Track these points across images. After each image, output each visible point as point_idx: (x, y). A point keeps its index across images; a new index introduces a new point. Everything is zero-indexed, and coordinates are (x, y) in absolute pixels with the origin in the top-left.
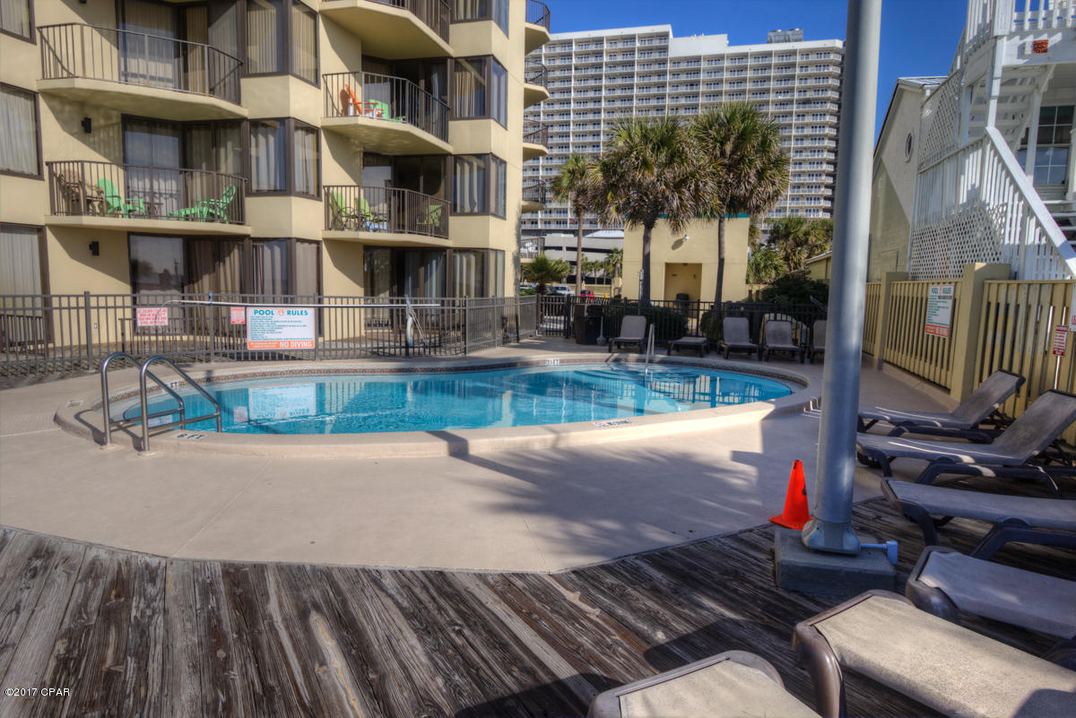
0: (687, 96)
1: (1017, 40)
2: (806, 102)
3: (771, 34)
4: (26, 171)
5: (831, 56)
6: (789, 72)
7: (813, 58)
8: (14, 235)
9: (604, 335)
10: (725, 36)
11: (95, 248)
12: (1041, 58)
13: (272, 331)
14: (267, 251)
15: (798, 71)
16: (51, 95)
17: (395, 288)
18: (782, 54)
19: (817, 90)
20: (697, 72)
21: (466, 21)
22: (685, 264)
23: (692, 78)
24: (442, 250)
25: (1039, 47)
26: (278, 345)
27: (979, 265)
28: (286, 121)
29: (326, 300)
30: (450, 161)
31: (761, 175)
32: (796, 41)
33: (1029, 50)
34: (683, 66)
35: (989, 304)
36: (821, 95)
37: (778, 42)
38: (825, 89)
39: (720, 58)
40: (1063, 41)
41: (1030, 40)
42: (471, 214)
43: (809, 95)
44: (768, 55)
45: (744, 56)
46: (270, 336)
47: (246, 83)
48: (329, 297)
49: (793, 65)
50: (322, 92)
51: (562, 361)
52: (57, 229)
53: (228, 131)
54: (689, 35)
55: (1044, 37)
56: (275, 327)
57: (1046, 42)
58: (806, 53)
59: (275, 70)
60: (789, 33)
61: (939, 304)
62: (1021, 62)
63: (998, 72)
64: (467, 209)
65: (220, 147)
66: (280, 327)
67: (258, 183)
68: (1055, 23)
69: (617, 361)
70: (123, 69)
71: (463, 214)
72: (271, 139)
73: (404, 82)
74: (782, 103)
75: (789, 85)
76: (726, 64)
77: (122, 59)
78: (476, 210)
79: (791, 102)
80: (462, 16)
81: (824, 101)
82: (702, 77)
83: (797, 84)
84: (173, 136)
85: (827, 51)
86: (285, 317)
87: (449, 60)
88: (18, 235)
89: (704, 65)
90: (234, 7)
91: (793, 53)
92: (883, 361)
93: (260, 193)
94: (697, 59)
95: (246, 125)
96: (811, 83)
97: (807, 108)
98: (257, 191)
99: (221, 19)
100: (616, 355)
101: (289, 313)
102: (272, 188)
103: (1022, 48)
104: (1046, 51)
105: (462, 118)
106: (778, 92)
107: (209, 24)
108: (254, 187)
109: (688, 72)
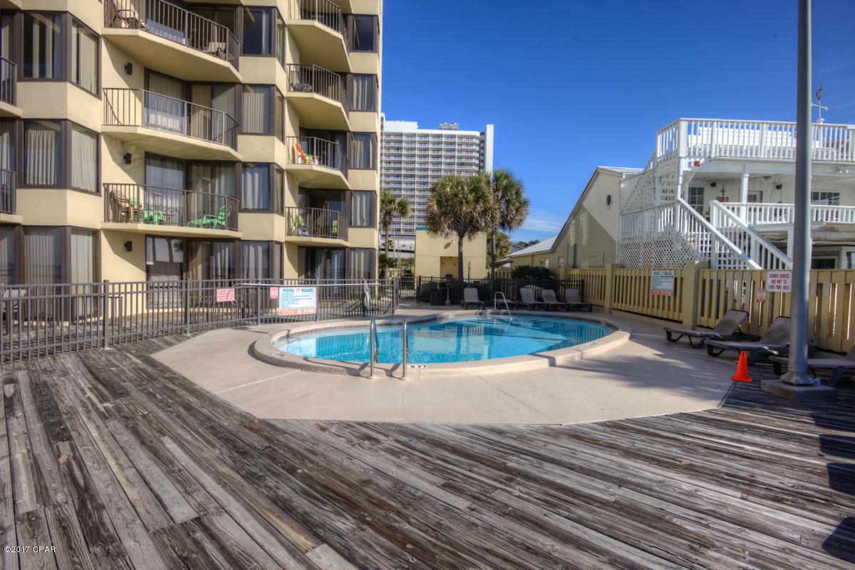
0: (395, 156)
1: (687, 160)
2: (462, 164)
3: (442, 125)
4: (89, 189)
5: (474, 140)
6: (452, 147)
7: (464, 140)
8: (79, 236)
9: (450, 299)
10: (416, 123)
11: (128, 246)
12: (697, 169)
13: (293, 303)
14: (252, 250)
15: (457, 147)
16: (108, 135)
17: (309, 273)
18: (448, 136)
19: (467, 158)
20: (401, 142)
21: (357, 110)
22: (451, 257)
23: (397, 145)
24: (343, 248)
25: (697, 164)
26: (296, 312)
27: (697, 262)
28: (271, 165)
29: (285, 282)
30: (348, 194)
31: (517, 210)
32: (455, 130)
33: (693, 165)
34: (392, 138)
35: (704, 280)
36: (469, 161)
37: (445, 129)
38: (471, 158)
39: (413, 135)
40: (705, 162)
41: (693, 160)
42: (361, 227)
43: (463, 160)
44: (440, 136)
45: (427, 136)
46: (293, 306)
47: (240, 138)
48: (288, 280)
49: (454, 143)
50: (286, 147)
51: (455, 315)
52: (107, 232)
53: (222, 168)
54: (395, 120)
55: (698, 160)
56: (295, 300)
57: (699, 162)
58: (461, 137)
59: (261, 131)
60: (451, 125)
61: (661, 280)
62: (690, 169)
63: (681, 173)
64: (359, 224)
65: (215, 178)
66: (298, 300)
67: (245, 204)
68: (702, 154)
69: (481, 314)
70: (146, 120)
71: (356, 226)
72: (257, 176)
73: (327, 143)
74: (449, 164)
75: (452, 154)
76: (417, 139)
77: (146, 114)
78: (365, 224)
79: (453, 164)
80: (355, 108)
81: (471, 164)
82: (404, 145)
83: (456, 154)
84: (179, 169)
85: (472, 137)
86: (301, 293)
87: (348, 133)
88: (81, 236)
89: (404, 138)
90: (234, 88)
91: (454, 136)
92: (612, 309)
93: (246, 210)
94: (401, 135)
95: (239, 166)
96: (464, 154)
97: (463, 168)
98: (245, 209)
99: (223, 94)
100: (481, 311)
101: (302, 291)
102: (256, 207)
103: (690, 163)
104: (699, 166)
105: (354, 168)
106: (446, 157)
107: (213, 97)
108: (243, 207)
109: (396, 142)
